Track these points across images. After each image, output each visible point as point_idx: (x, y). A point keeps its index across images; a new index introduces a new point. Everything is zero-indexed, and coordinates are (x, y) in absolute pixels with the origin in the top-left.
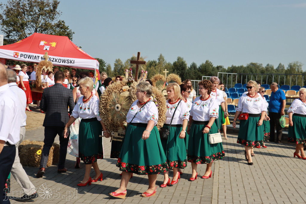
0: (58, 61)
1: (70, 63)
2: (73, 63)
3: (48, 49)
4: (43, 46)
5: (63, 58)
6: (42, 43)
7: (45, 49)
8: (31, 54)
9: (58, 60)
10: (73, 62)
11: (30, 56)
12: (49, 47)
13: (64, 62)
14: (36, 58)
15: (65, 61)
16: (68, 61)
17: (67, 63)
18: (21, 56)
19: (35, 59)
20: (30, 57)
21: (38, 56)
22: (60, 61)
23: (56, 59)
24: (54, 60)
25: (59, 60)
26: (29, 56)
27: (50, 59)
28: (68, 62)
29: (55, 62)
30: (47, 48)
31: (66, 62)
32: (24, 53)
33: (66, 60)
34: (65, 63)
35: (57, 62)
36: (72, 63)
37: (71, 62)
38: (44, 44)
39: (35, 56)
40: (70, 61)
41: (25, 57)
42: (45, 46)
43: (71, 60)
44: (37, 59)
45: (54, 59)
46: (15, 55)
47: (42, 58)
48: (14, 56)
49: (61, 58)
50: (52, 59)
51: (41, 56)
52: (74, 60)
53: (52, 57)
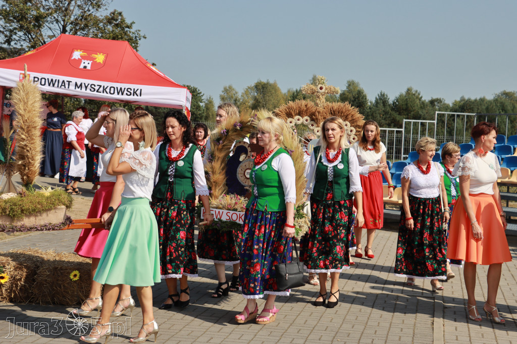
0: (108, 90)
1: (134, 95)
2: (139, 95)
3: (89, 67)
4: (79, 61)
5: (118, 85)
6: (77, 55)
7: (82, 66)
8: (55, 77)
10: (138, 92)
11: (52, 80)
12: (90, 62)
13: (120, 93)
15: (123, 90)
16: (129, 90)
17: (127, 94)
18: (34, 81)
19: (63, 87)
20: (52, 83)
21: (69, 82)
22: (112, 92)
23: (104, 87)
24: (101, 89)
25: (110, 90)
26: (50, 81)
27: (93, 86)
28: (129, 93)
29: (103, 92)
30: (86, 64)
32: (40, 75)
34: (122, 94)
35: (107, 93)
36: (137, 96)
37: (135, 93)
38: (81, 56)
39: (63, 81)
40: (132, 92)
41: (43, 83)
42: (83, 61)
43: (134, 89)
44: (67, 86)
45: (100, 86)
46: (21, 78)
47: (76, 84)
48: (20, 80)
49: (115, 85)
50: (97, 88)
51: (74, 80)
52: (141, 90)
53: (96, 83)
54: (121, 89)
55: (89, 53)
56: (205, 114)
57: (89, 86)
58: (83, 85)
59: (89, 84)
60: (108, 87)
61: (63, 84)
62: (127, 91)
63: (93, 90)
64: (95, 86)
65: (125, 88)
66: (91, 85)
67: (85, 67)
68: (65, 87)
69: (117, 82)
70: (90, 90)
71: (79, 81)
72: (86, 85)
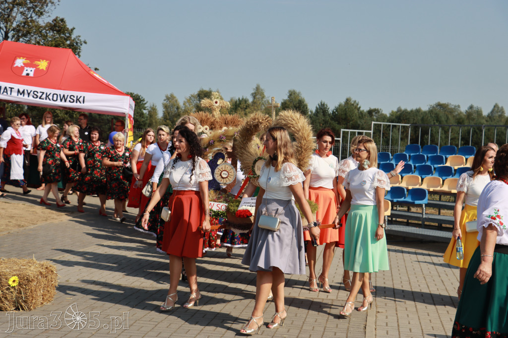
0: (51, 97)
1: (77, 102)
2: (82, 102)
3: (32, 75)
5: (61, 92)
6: (19, 63)
7: (24, 74)
9: (52, 95)
10: (81, 99)
12: (33, 69)
13: (63, 100)
14: (7, 92)
15: (66, 97)
16: (72, 97)
17: (70, 101)
19: (5, 93)
21: (11, 88)
22: (55, 99)
23: (47, 93)
24: (44, 96)
25: (53, 97)
27: (35, 93)
28: (72, 101)
29: (46, 99)
30: (29, 72)
31: (69, 99)
33: (69, 97)
34: (65, 101)
35: (50, 100)
36: (80, 102)
37: (78, 100)
39: (6, 88)
40: (75, 99)
42: (26, 68)
43: (77, 96)
44: (9, 92)
45: (43, 93)
47: (19, 91)
49: (58, 92)
50: (39, 95)
51: (16, 87)
52: (84, 97)
53: (39, 89)
54: (64, 96)
55: (32, 60)
56: (148, 122)
57: (32, 92)
58: (26, 92)
59: (31, 91)
60: (50, 94)
61: (5, 91)
62: (70, 98)
63: (35, 96)
64: (37, 92)
65: (68, 96)
66: (34, 92)
67: (28, 74)
68: (7, 94)
69: (61, 89)
70: (33, 96)
71: (22, 87)
72: (29, 92)
